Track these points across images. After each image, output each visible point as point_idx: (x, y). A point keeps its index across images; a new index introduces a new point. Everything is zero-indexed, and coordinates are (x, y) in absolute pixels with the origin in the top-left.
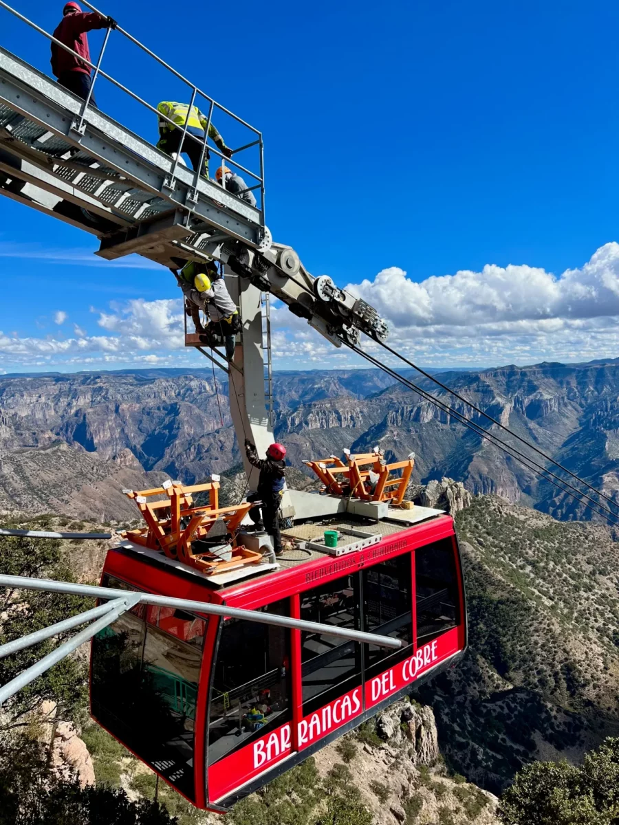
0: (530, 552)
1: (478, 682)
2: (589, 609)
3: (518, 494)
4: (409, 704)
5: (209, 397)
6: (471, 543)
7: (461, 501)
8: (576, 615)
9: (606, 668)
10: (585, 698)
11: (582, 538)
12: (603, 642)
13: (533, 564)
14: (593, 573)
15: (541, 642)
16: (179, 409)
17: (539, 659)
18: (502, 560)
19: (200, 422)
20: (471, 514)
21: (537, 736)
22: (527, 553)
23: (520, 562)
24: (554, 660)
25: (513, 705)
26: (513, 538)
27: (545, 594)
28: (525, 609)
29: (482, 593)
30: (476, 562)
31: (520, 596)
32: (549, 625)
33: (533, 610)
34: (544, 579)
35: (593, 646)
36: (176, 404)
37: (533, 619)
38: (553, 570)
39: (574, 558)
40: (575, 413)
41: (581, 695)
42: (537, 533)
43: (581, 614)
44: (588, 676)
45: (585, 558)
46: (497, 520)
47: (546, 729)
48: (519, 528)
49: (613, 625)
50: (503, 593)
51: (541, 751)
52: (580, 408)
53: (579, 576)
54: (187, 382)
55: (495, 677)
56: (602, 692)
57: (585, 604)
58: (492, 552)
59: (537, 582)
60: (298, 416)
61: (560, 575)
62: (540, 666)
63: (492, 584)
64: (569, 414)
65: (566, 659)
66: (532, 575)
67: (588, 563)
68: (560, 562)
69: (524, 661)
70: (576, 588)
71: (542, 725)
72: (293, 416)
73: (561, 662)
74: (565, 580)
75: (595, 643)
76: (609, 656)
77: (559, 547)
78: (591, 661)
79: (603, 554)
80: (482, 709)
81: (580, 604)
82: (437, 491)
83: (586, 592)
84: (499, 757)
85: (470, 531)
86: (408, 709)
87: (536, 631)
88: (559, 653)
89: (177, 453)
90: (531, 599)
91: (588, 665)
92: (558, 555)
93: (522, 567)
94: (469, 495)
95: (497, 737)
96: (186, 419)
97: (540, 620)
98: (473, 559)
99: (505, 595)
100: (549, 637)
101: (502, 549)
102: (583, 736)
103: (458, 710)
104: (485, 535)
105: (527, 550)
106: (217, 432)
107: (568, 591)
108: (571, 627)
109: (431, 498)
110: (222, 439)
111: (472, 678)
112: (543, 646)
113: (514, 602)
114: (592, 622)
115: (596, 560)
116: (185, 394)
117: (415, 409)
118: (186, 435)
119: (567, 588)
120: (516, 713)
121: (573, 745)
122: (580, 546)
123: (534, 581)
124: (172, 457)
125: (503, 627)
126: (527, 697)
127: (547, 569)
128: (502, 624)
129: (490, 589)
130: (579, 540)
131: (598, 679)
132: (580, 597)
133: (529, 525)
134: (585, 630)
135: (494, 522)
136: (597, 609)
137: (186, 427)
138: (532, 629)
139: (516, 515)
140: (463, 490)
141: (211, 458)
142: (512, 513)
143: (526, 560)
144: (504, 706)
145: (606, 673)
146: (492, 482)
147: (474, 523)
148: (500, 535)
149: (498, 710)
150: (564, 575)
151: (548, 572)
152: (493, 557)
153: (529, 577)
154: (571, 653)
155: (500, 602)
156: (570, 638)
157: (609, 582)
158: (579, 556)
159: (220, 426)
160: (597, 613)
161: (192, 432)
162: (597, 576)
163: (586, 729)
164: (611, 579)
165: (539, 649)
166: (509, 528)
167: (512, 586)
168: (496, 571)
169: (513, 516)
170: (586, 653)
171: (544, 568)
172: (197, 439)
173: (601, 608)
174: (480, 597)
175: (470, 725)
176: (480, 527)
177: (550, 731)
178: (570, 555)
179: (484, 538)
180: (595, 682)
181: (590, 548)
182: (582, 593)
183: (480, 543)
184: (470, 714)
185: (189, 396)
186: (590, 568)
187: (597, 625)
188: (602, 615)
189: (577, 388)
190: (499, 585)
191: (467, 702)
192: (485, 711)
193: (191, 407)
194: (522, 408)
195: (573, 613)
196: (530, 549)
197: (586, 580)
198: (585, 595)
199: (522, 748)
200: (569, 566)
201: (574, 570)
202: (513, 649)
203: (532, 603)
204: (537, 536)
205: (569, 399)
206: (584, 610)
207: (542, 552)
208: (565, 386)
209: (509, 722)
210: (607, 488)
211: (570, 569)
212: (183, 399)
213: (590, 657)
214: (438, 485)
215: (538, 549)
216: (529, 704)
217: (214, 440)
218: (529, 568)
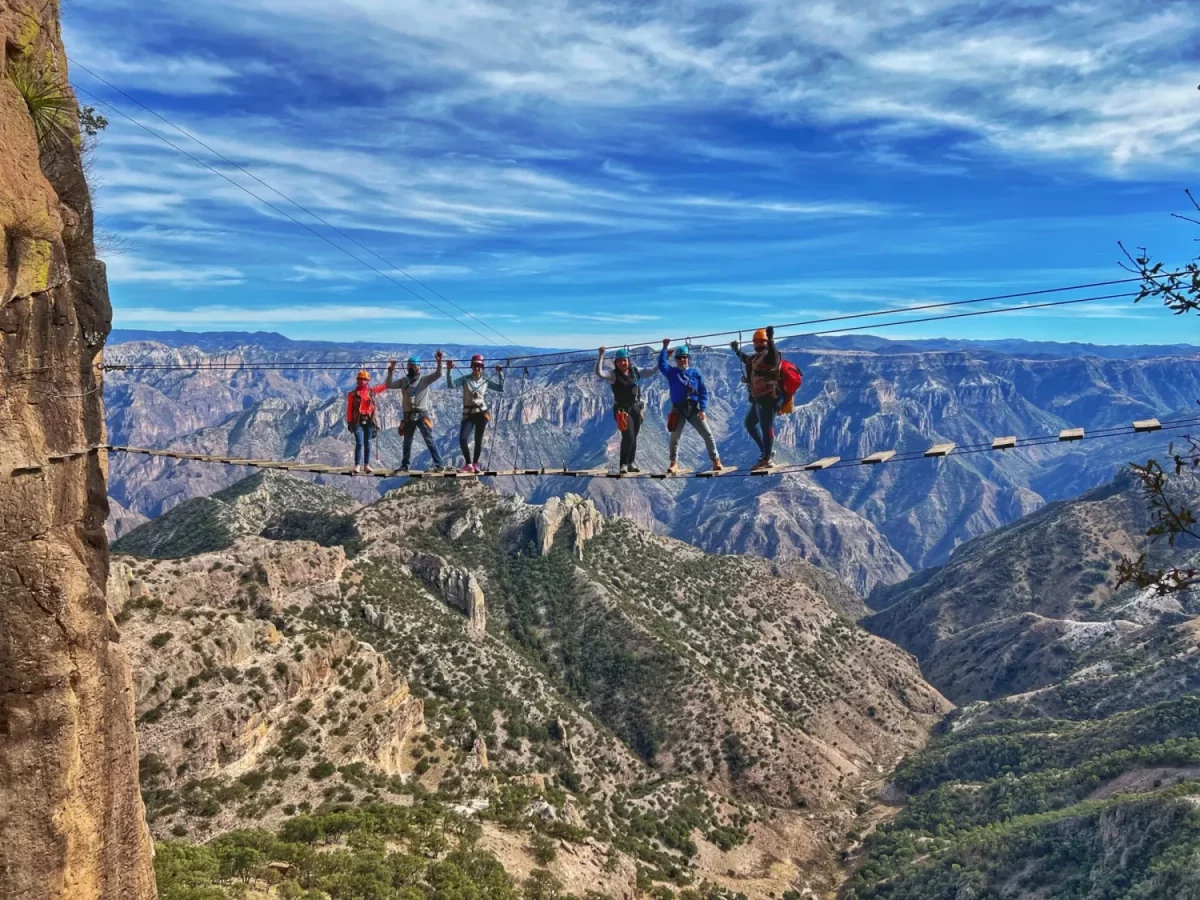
0: (680, 594)
1: (615, 773)
2: (753, 666)
3: (652, 522)
4: (546, 805)
5: (184, 377)
6: (605, 583)
7: (590, 525)
8: (737, 674)
9: (776, 741)
10: (750, 781)
11: (743, 574)
12: (770, 708)
13: (684, 609)
14: (757, 619)
15: (696, 713)
16: (131, 394)
17: (693, 735)
18: (644, 605)
19: (167, 417)
20: (603, 543)
21: (696, 837)
22: (676, 595)
23: (667, 607)
24: (713, 734)
25: (666, 799)
26: (658, 576)
27: (700, 648)
28: (676, 670)
29: (619, 651)
30: (610, 609)
31: (668, 652)
32: (706, 689)
33: (686, 671)
34: (698, 629)
35: (760, 714)
36: (126, 387)
37: (686, 683)
38: (709, 616)
39: (734, 599)
40: (725, 414)
41: (747, 778)
42: (687, 568)
43: (744, 672)
44: (755, 754)
45: (747, 599)
46: (637, 552)
47: (707, 826)
48: (665, 561)
49: (782, 685)
50: (646, 650)
51: (703, 856)
52: (730, 408)
53: (741, 624)
54: (145, 353)
55: (637, 765)
56: (772, 772)
57: (749, 660)
58: (632, 595)
59: (689, 633)
60: (335, 410)
61: (717, 623)
62: (695, 745)
63: (632, 637)
64: (718, 416)
65: (728, 733)
66: (683, 625)
67: (752, 606)
68: (717, 606)
69: (675, 739)
70: (737, 639)
71: (703, 822)
72: (327, 409)
73: (721, 737)
74: (724, 629)
75: (762, 709)
76: (778, 726)
77: (715, 587)
78: (757, 733)
79: (769, 594)
80: (626, 806)
81: (743, 660)
82: (558, 512)
83: (749, 643)
84: (653, 868)
85: (602, 567)
86: (546, 811)
87: (690, 697)
88: (719, 726)
89: (128, 467)
90: (683, 656)
91: (755, 738)
92: (714, 597)
93: (670, 614)
94: (600, 517)
95: (646, 842)
96: (144, 412)
97: (695, 683)
98: (607, 605)
99: (651, 652)
100: (706, 705)
101: (644, 590)
102: (752, 830)
103: (597, 812)
104: (621, 572)
105: (676, 591)
106: (200, 433)
107: (727, 644)
108: (732, 690)
109: (550, 522)
110: (206, 444)
111: (607, 769)
112: (700, 716)
113: (662, 662)
114: (757, 684)
115: (760, 602)
116: (141, 373)
117: (516, 403)
118: (144, 437)
119: (725, 641)
120: (670, 808)
121: (741, 843)
122: (742, 584)
123: (685, 633)
124: (119, 472)
125: (648, 695)
126: (683, 787)
127: (701, 615)
128: (645, 691)
129: (630, 644)
130: (739, 576)
131: (767, 756)
132: (742, 651)
133: (678, 558)
134: (749, 693)
135: (633, 553)
136: (763, 665)
137: (143, 425)
138: (684, 695)
139: (661, 544)
140: (593, 511)
141: (189, 475)
142: (656, 542)
143: (675, 603)
144: (655, 800)
145: (776, 747)
146: (619, 505)
147: (607, 555)
148: (641, 570)
149: (648, 806)
150: (723, 623)
151: (703, 619)
152: (632, 602)
153: (678, 625)
154: (733, 725)
155: (644, 662)
156: (732, 704)
157: (776, 630)
158: (740, 598)
159: (202, 425)
160: (763, 671)
161: (155, 433)
162: (763, 623)
163: (755, 821)
164: (778, 626)
165: (694, 723)
166: (652, 562)
167: (659, 639)
168: (638, 621)
169: (657, 546)
170: (752, 723)
171: (697, 614)
172: (164, 443)
173: (767, 664)
174: (617, 657)
175: (614, 830)
176: (616, 561)
177: (712, 828)
178: (729, 597)
179: (621, 577)
180: (763, 760)
181: (753, 587)
182: (745, 646)
183: (616, 583)
184: (611, 816)
185: (149, 375)
186: (751, 613)
187: (762, 686)
188: (769, 673)
189: (727, 380)
190: (643, 639)
191: (608, 800)
192: (630, 809)
193: (151, 393)
194: (658, 405)
195: (734, 672)
196: (680, 589)
197: (749, 629)
198: (748, 648)
199: (679, 854)
200: (728, 611)
201: (733, 616)
202: (660, 725)
203: (684, 662)
204: (688, 572)
205: (717, 395)
206: (748, 668)
207: (695, 594)
208: (712, 377)
209: (662, 821)
210: (764, 512)
211: (729, 615)
212: (138, 380)
213: (756, 728)
214: (560, 505)
215: (690, 589)
216: (686, 796)
217: (194, 445)
218: (678, 615)
